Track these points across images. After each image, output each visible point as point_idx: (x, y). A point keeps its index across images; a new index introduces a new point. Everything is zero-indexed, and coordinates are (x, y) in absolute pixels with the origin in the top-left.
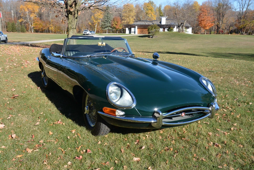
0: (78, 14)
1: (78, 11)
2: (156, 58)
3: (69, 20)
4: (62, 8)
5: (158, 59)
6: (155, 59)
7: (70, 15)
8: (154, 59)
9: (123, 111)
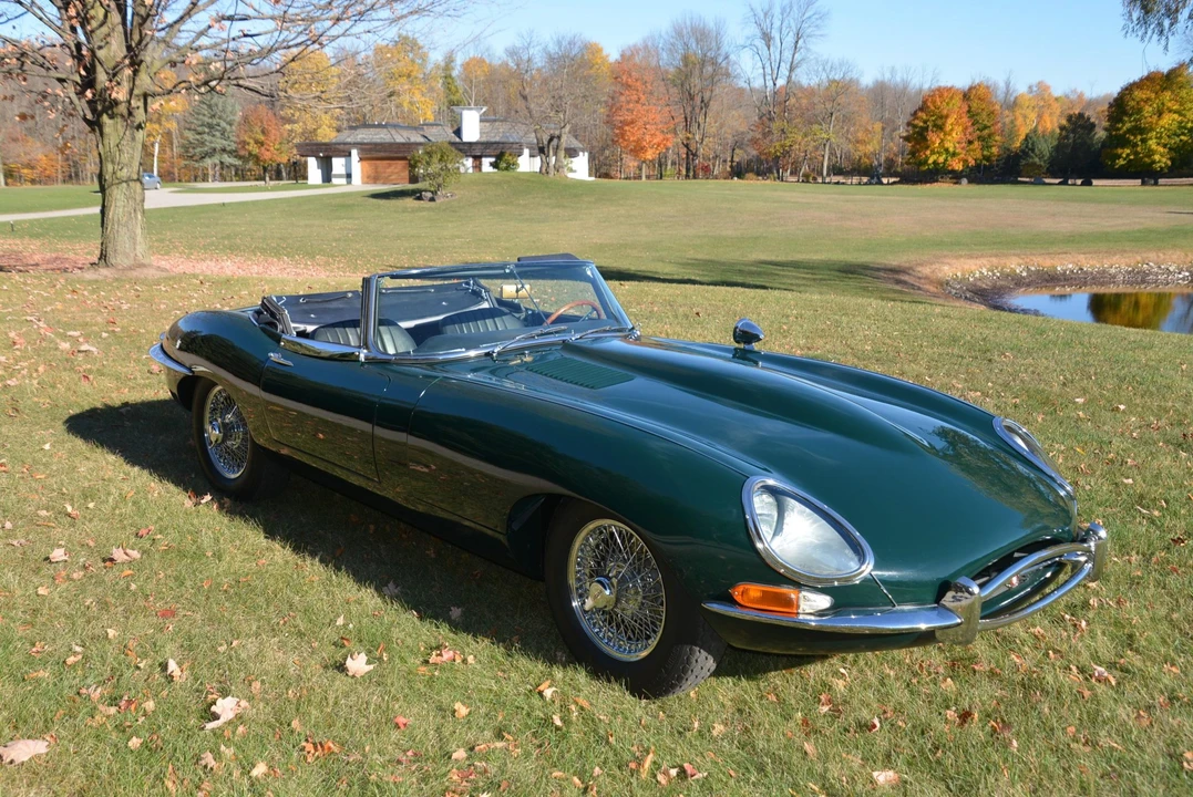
0: (146, 111)
1: (149, 99)
2: (749, 342)
3: (106, 141)
4: (61, 80)
5: (756, 346)
6: (742, 346)
7: (105, 117)
8: (737, 345)
9: (823, 591)
